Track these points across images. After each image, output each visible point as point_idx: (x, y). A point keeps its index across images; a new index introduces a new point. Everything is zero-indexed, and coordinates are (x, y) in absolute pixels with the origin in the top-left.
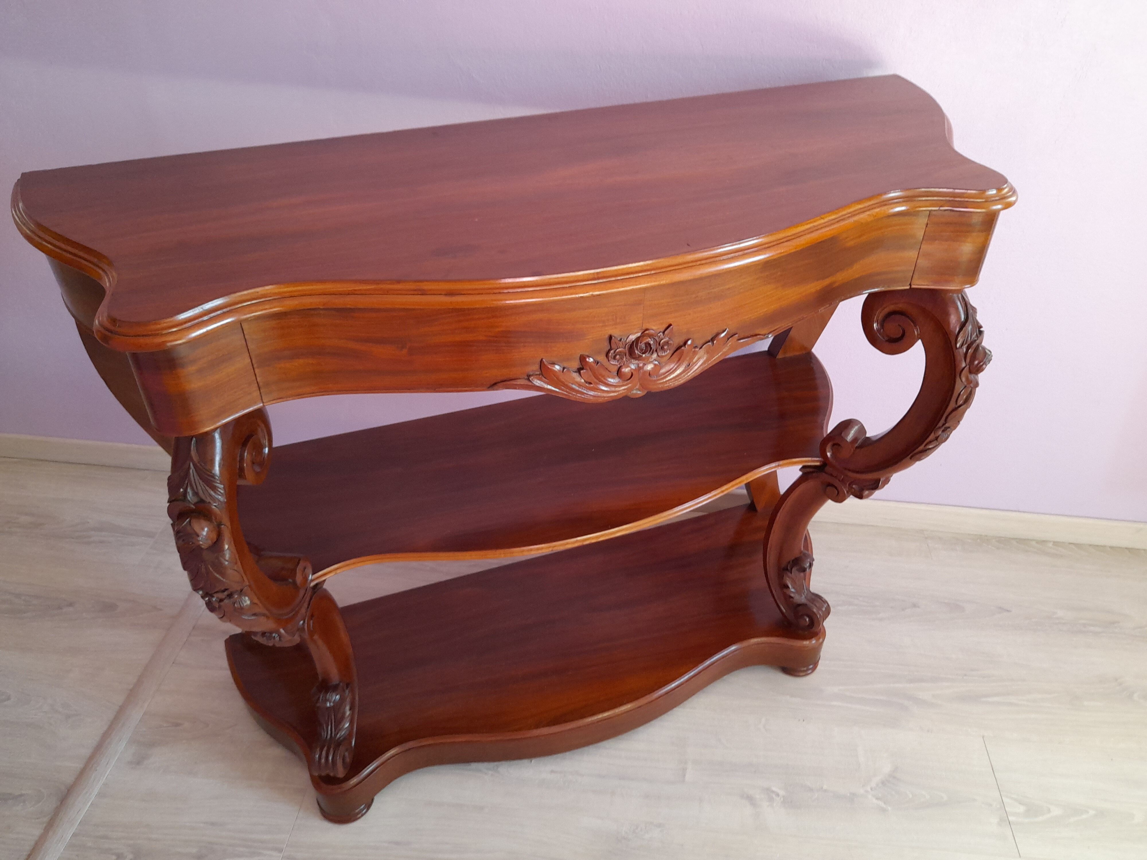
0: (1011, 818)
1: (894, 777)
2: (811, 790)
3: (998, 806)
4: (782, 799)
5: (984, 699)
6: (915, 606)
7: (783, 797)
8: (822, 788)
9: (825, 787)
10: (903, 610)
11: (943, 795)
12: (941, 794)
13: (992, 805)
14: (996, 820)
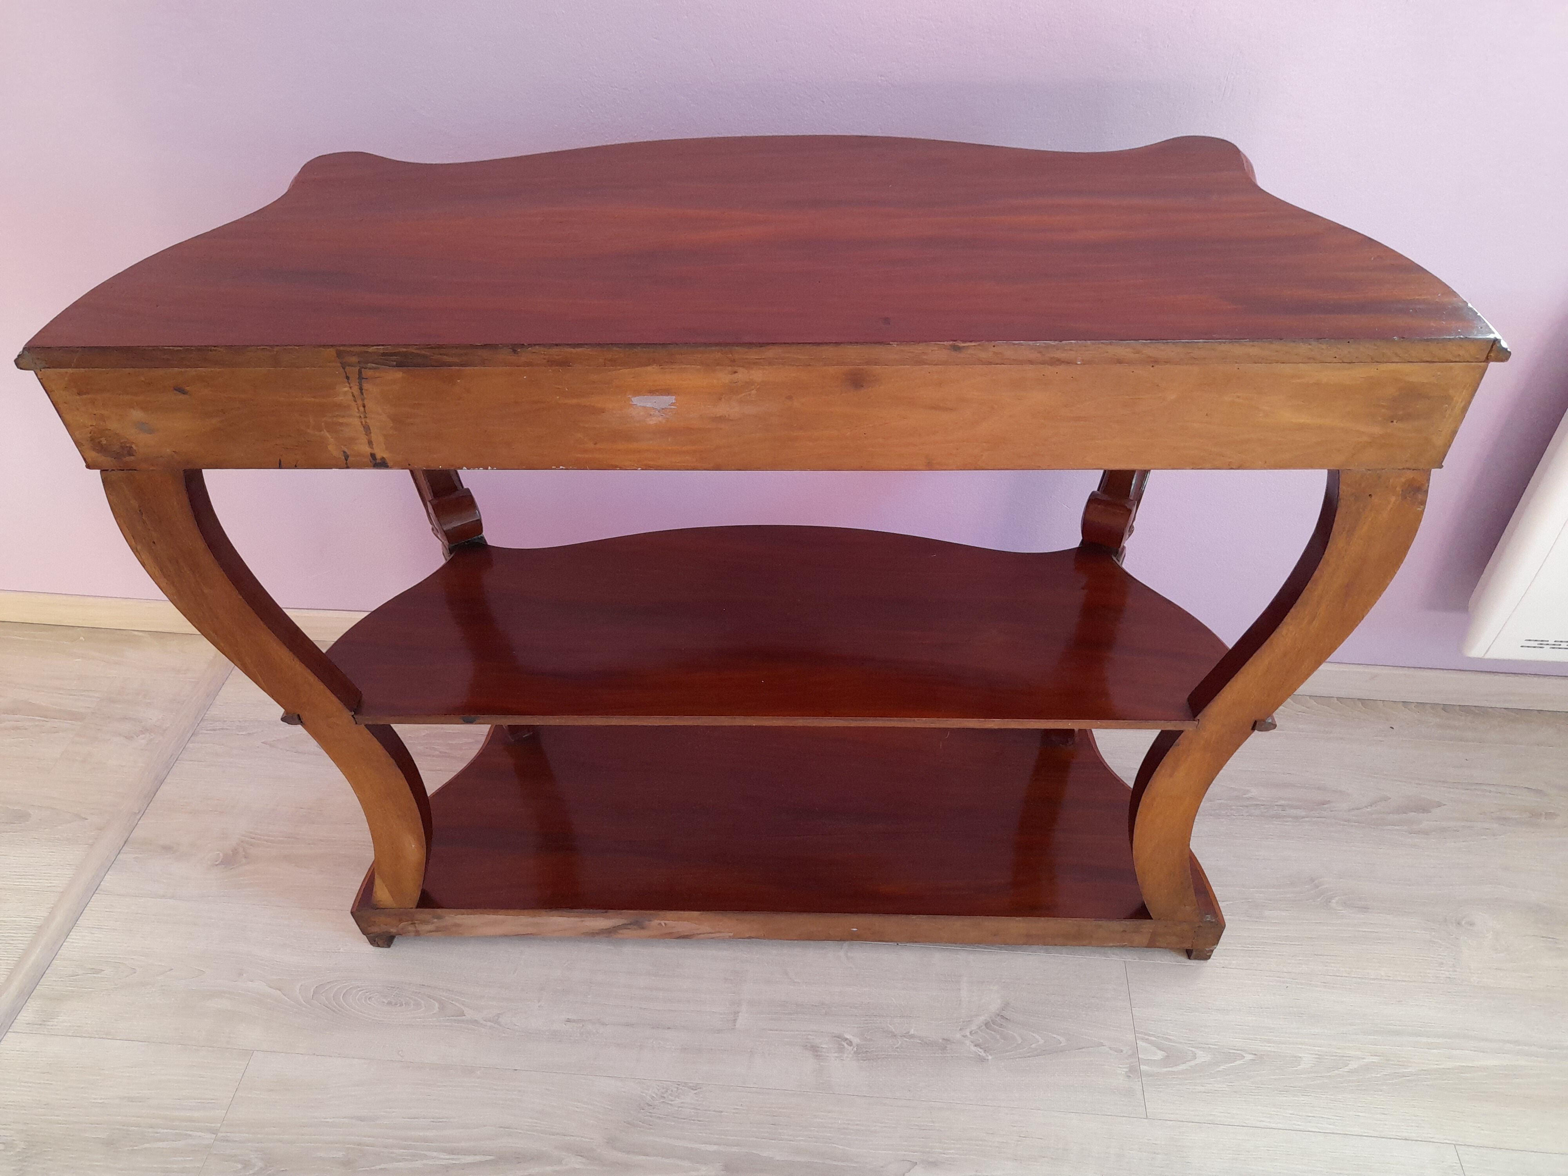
0: (1142, 1068)
1: (1002, 1017)
2: (894, 1036)
3: (1130, 1052)
4: (855, 1049)
7: (858, 1045)
8: (909, 1032)
11: (1062, 1039)
12: (1059, 1037)
13: (1122, 1051)
14: (1125, 1070)
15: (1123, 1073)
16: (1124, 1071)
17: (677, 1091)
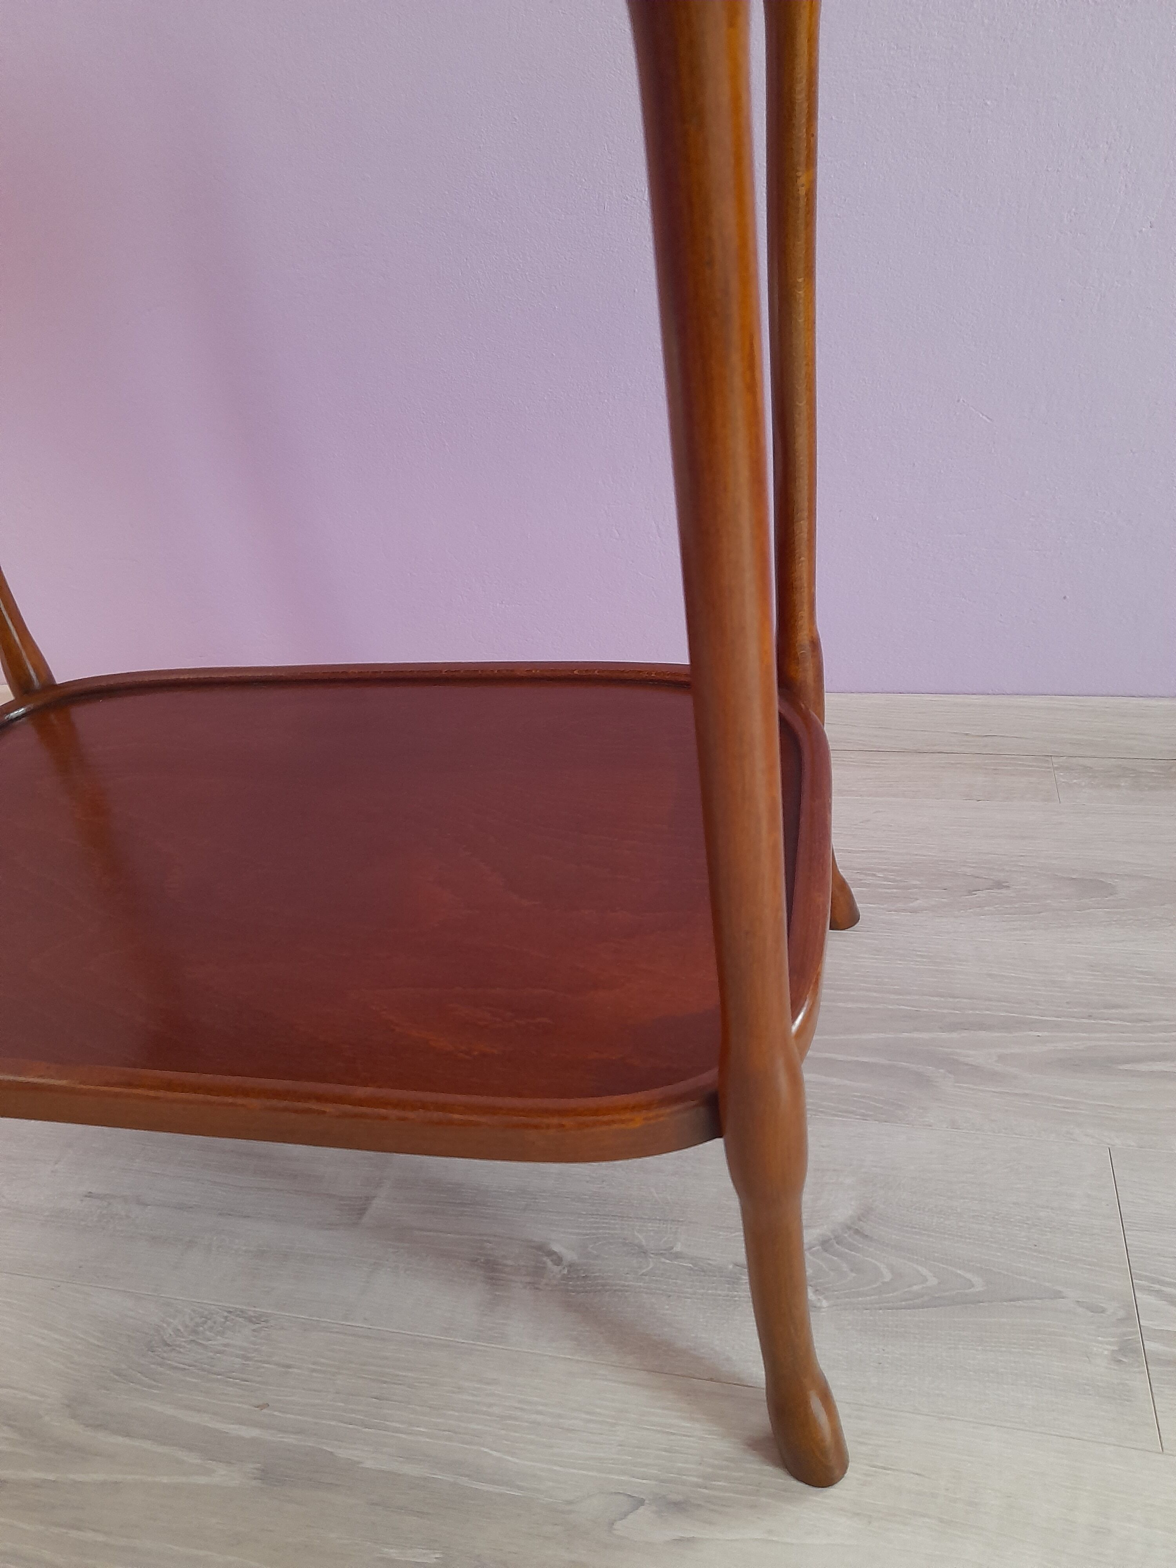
0: (1150, 1345)
1: (857, 1232)
2: (643, 1252)
3: (1121, 1314)
4: (565, 1272)
5: (1127, 1067)
6: (999, 885)
7: (570, 1266)
8: (672, 1248)
9: (678, 1248)
10: (970, 893)
11: (976, 1279)
12: (969, 1276)
13: (1103, 1311)
14: (1108, 1347)
15: (1106, 1353)
16: (1107, 1350)
17: (225, 1323)
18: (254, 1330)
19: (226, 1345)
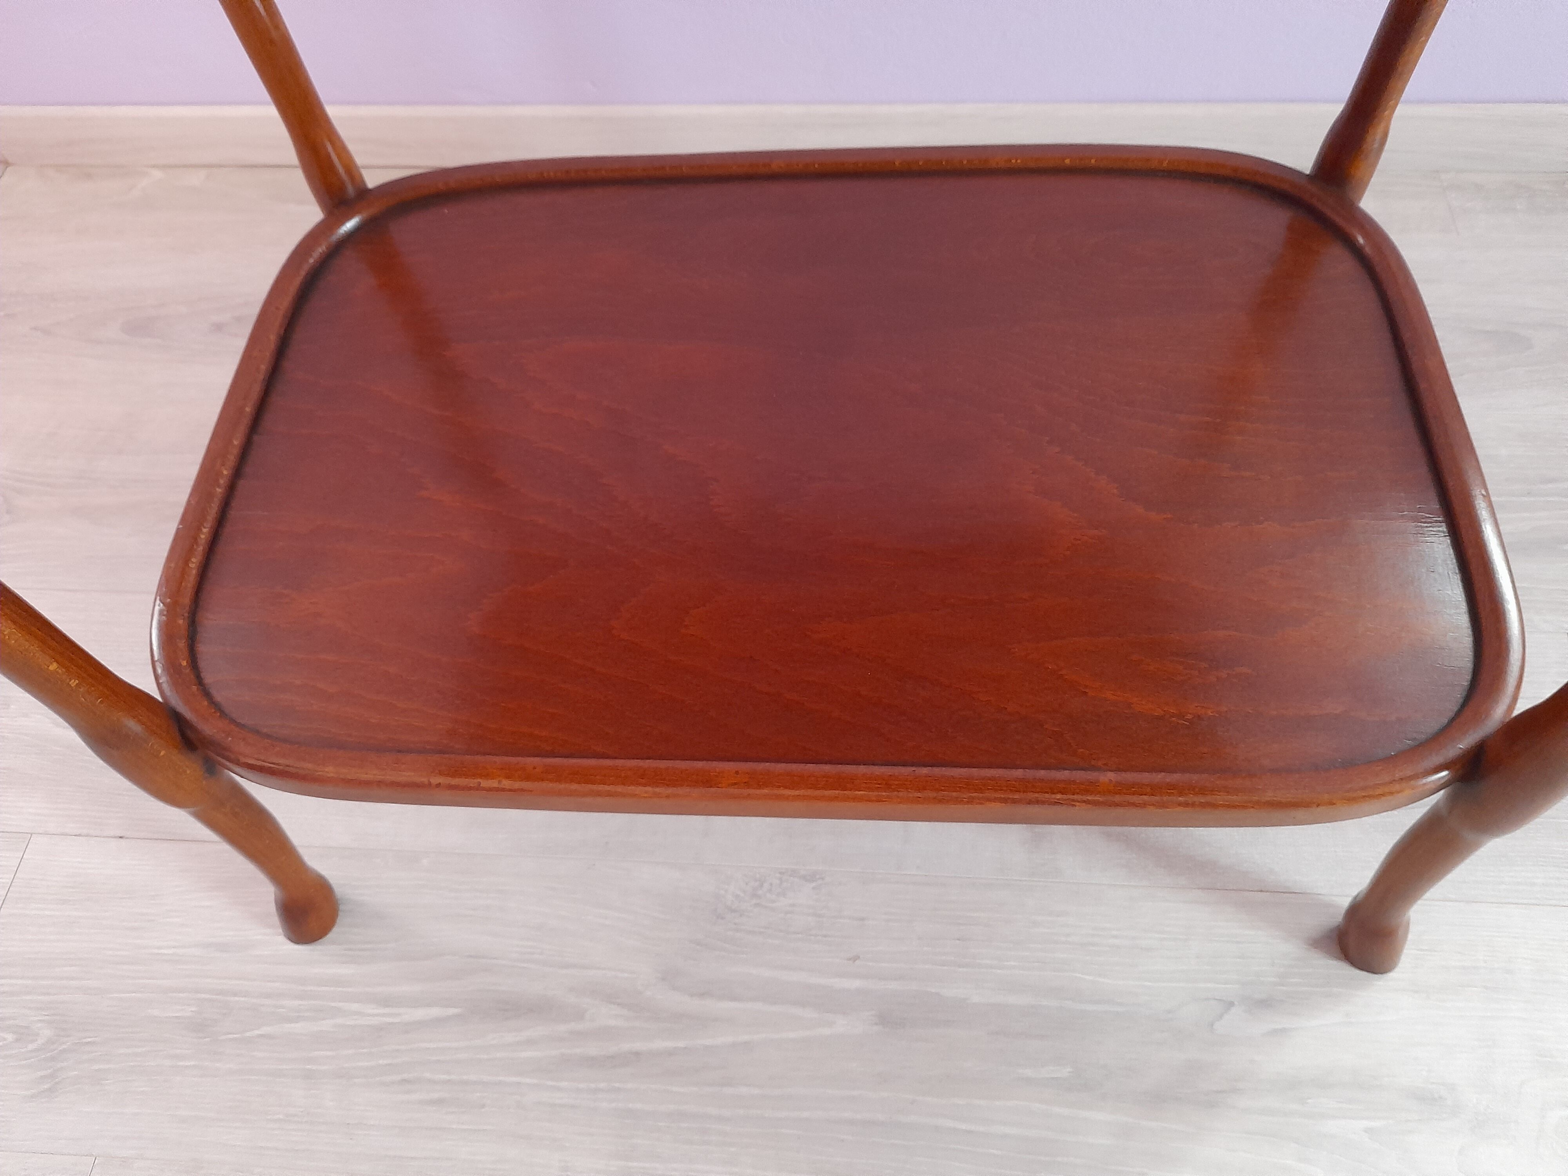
18: (814, 888)
19: (793, 905)
